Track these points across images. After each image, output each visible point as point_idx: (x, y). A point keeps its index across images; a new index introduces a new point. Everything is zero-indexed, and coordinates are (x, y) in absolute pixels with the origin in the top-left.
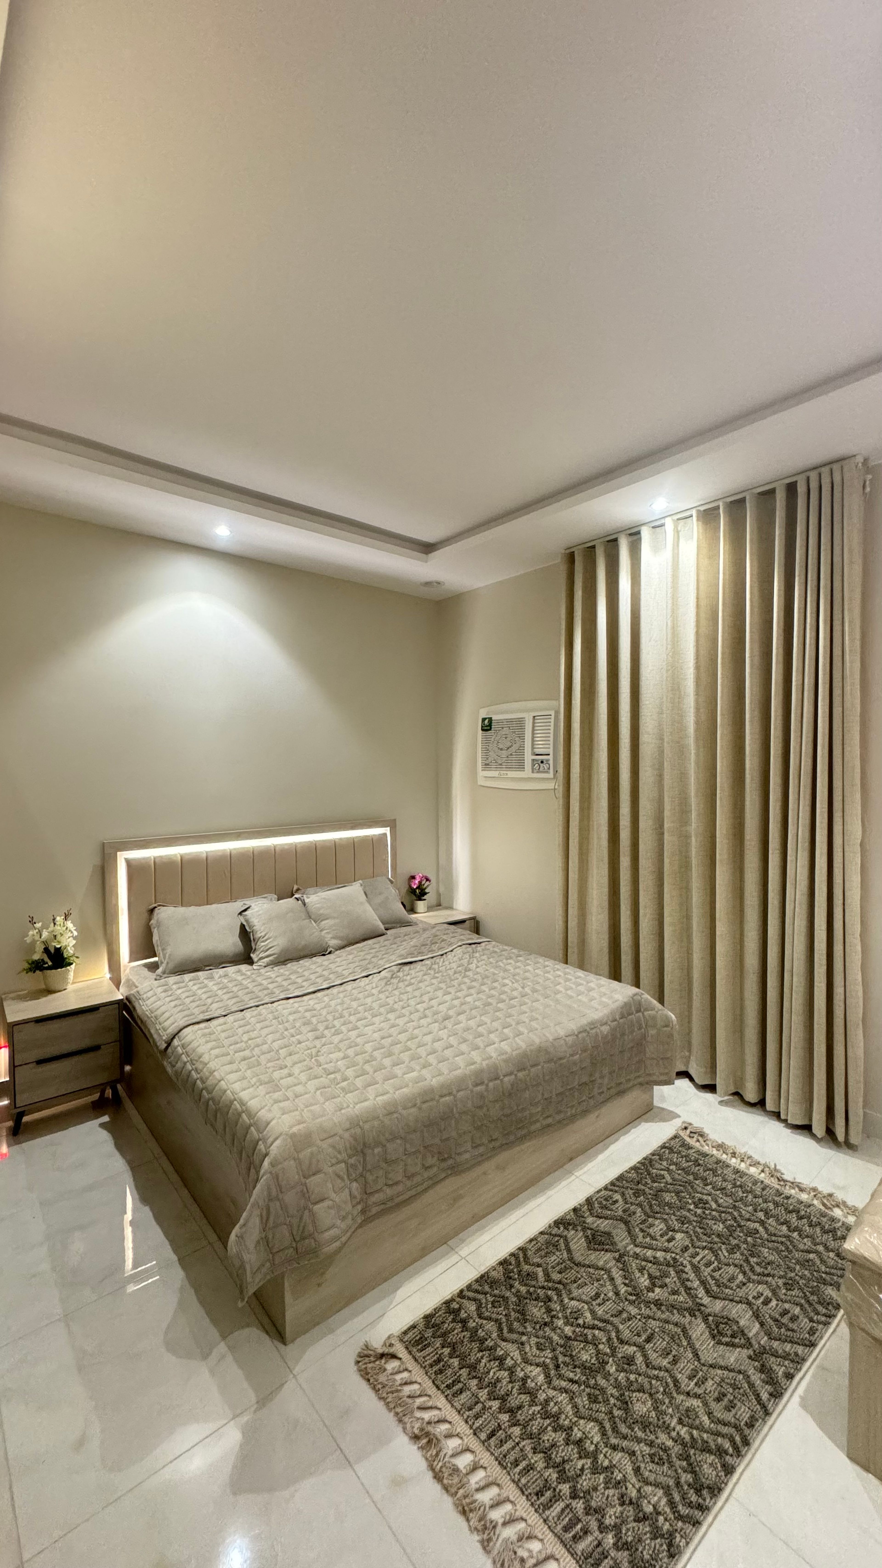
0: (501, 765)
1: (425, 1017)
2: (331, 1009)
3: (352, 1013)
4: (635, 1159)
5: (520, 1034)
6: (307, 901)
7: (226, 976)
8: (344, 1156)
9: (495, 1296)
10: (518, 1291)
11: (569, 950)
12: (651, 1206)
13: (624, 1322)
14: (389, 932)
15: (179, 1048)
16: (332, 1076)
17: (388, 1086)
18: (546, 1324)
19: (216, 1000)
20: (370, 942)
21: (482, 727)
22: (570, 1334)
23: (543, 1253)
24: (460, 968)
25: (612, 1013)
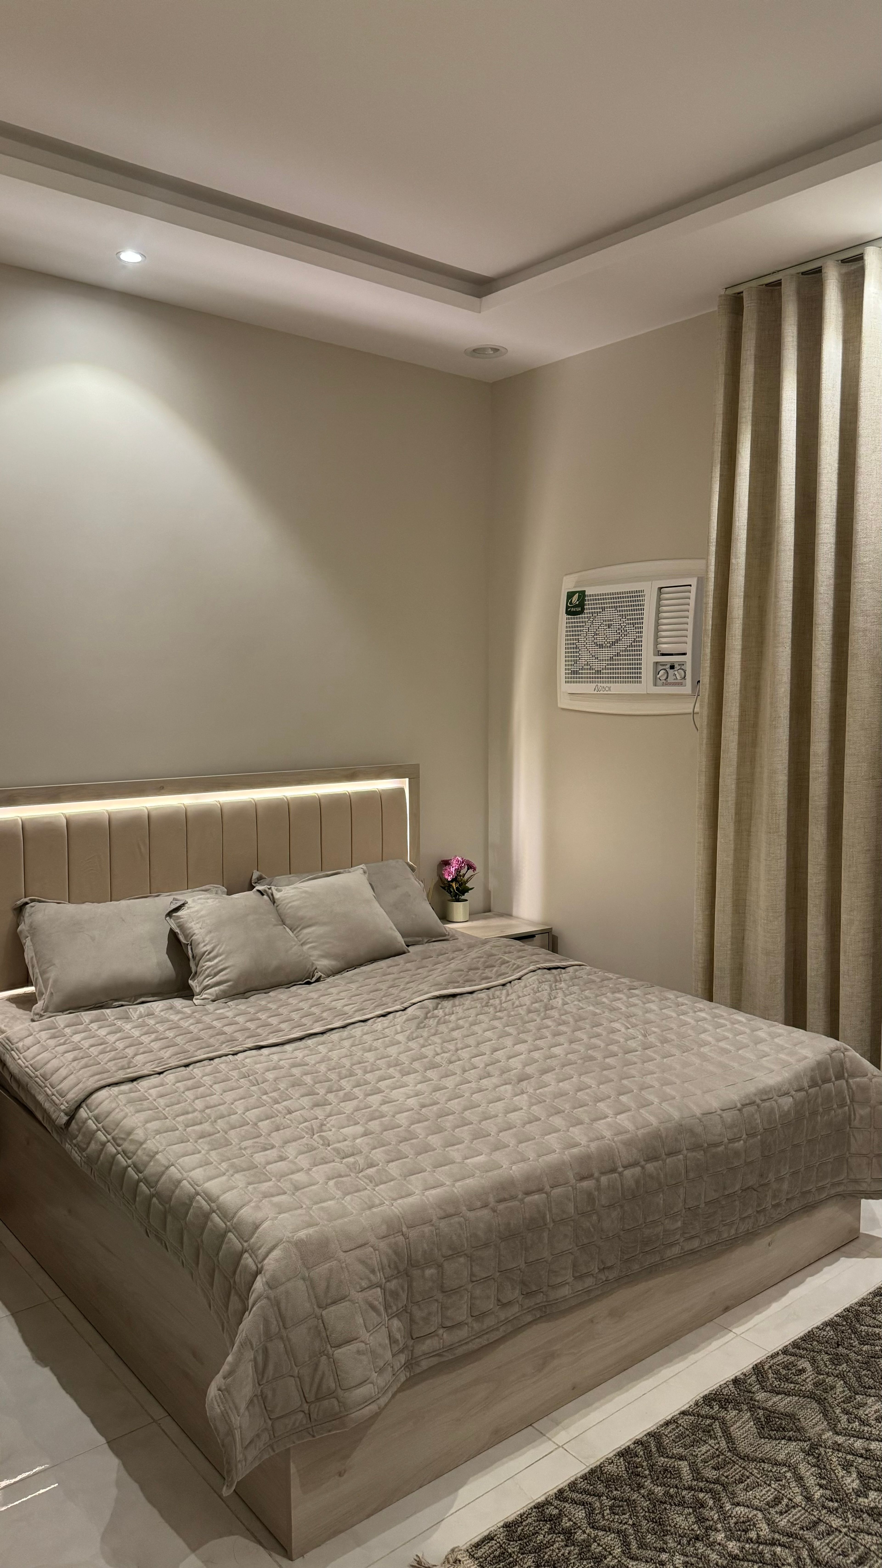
0: (598, 672)
1: (489, 1075)
2: (333, 1063)
3: (369, 1069)
4: (831, 1311)
5: (647, 1104)
6: (277, 895)
7: (150, 1014)
8: (378, 1277)
9: (615, 1499)
10: (651, 1492)
11: (716, 982)
12: (859, 1379)
13: (820, 1536)
14: (410, 949)
15: (90, 1121)
16: (351, 1160)
17: (441, 1175)
18: (697, 1538)
19: (141, 1050)
20: (383, 964)
21: (567, 607)
22: (737, 1551)
23: (688, 1441)
24: (536, 1005)
25: (798, 1077)
